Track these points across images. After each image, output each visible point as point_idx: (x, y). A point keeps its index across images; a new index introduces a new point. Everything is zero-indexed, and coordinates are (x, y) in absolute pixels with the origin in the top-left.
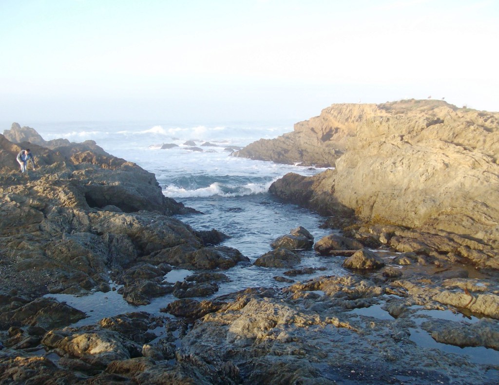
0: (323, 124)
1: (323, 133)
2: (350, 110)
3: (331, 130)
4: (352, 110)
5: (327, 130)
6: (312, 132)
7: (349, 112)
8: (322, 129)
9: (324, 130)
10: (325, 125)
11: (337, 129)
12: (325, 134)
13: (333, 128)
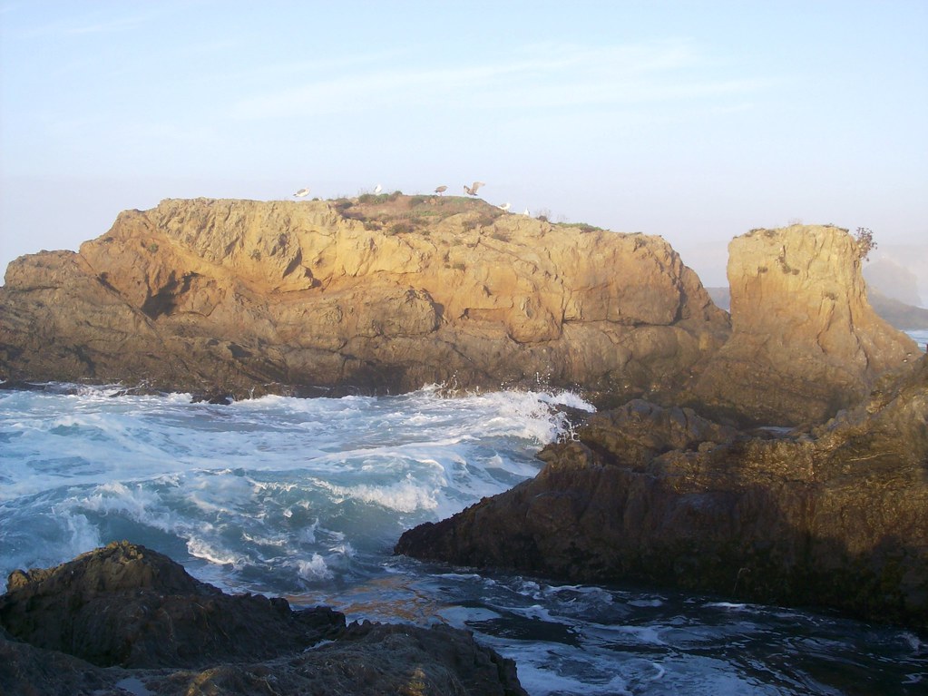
0: (148, 263)
1: (150, 291)
2: (241, 220)
3: (172, 283)
4: (244, 217)
5: (164, 282)
6: (103, 289)
7: (237, 224)
8: (147, 278)
9: (152, 280)
10: (152, 266)
11: (190, 278)
12: (155, 293)
13: (178, 276)
